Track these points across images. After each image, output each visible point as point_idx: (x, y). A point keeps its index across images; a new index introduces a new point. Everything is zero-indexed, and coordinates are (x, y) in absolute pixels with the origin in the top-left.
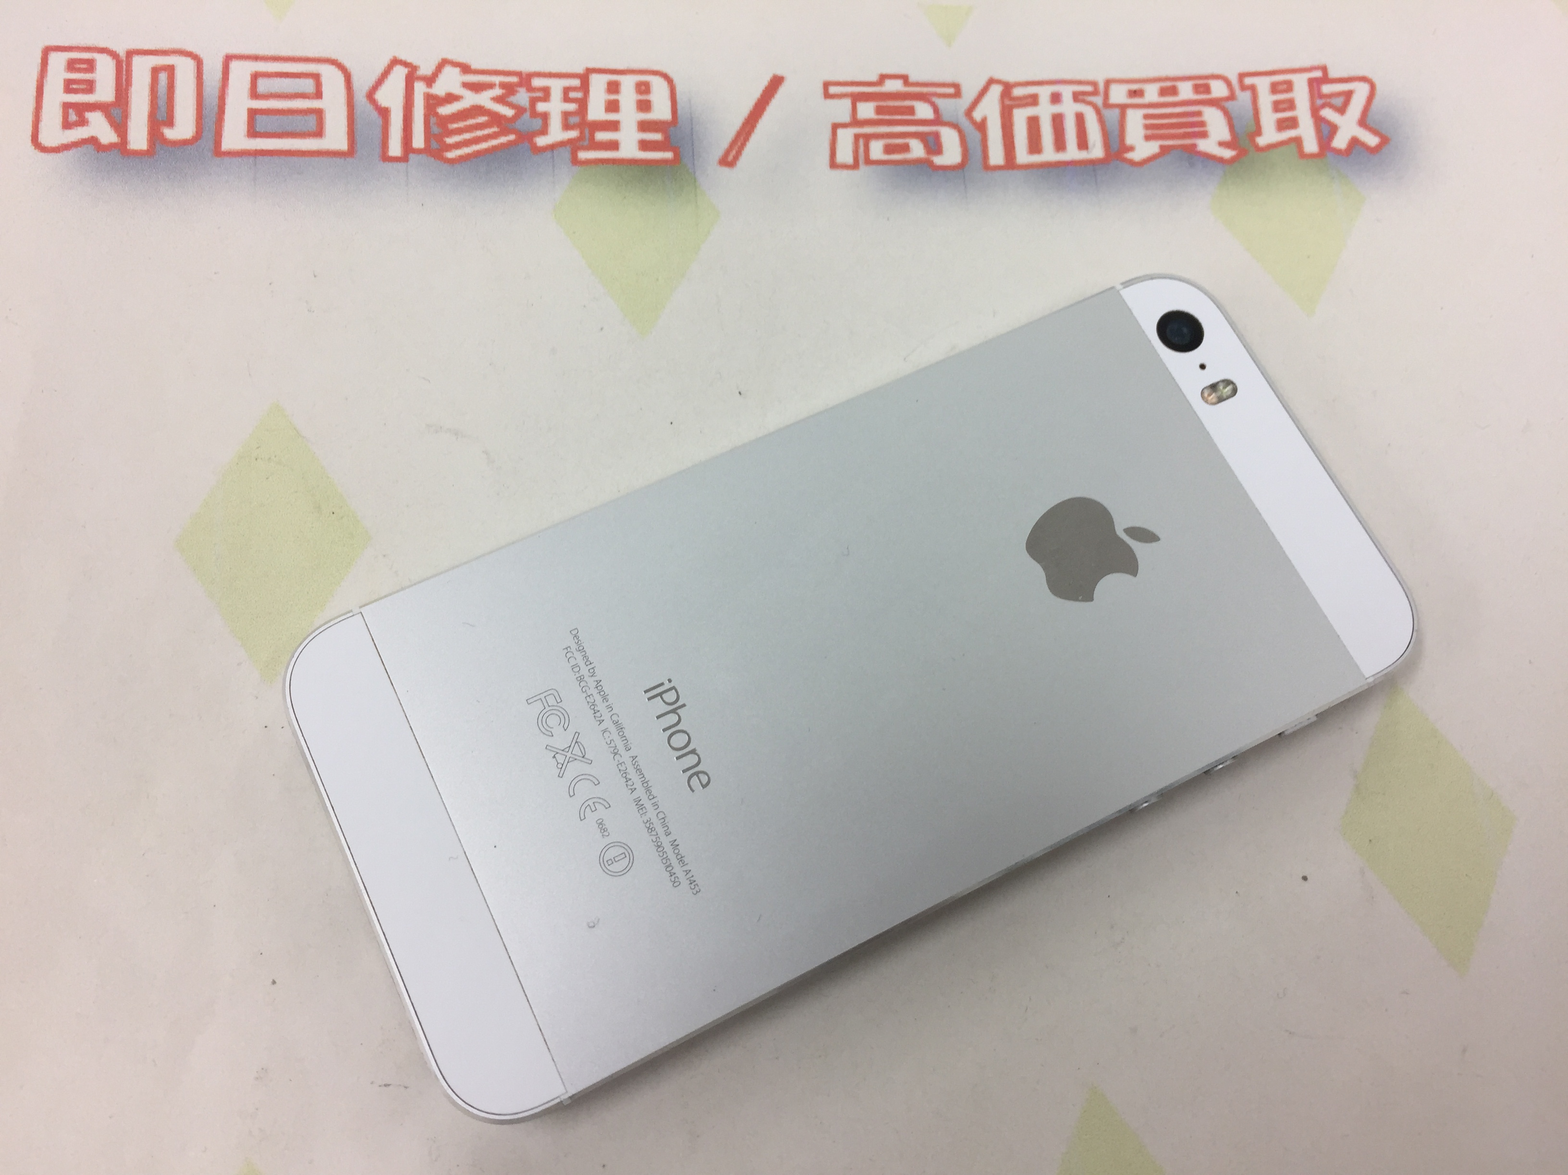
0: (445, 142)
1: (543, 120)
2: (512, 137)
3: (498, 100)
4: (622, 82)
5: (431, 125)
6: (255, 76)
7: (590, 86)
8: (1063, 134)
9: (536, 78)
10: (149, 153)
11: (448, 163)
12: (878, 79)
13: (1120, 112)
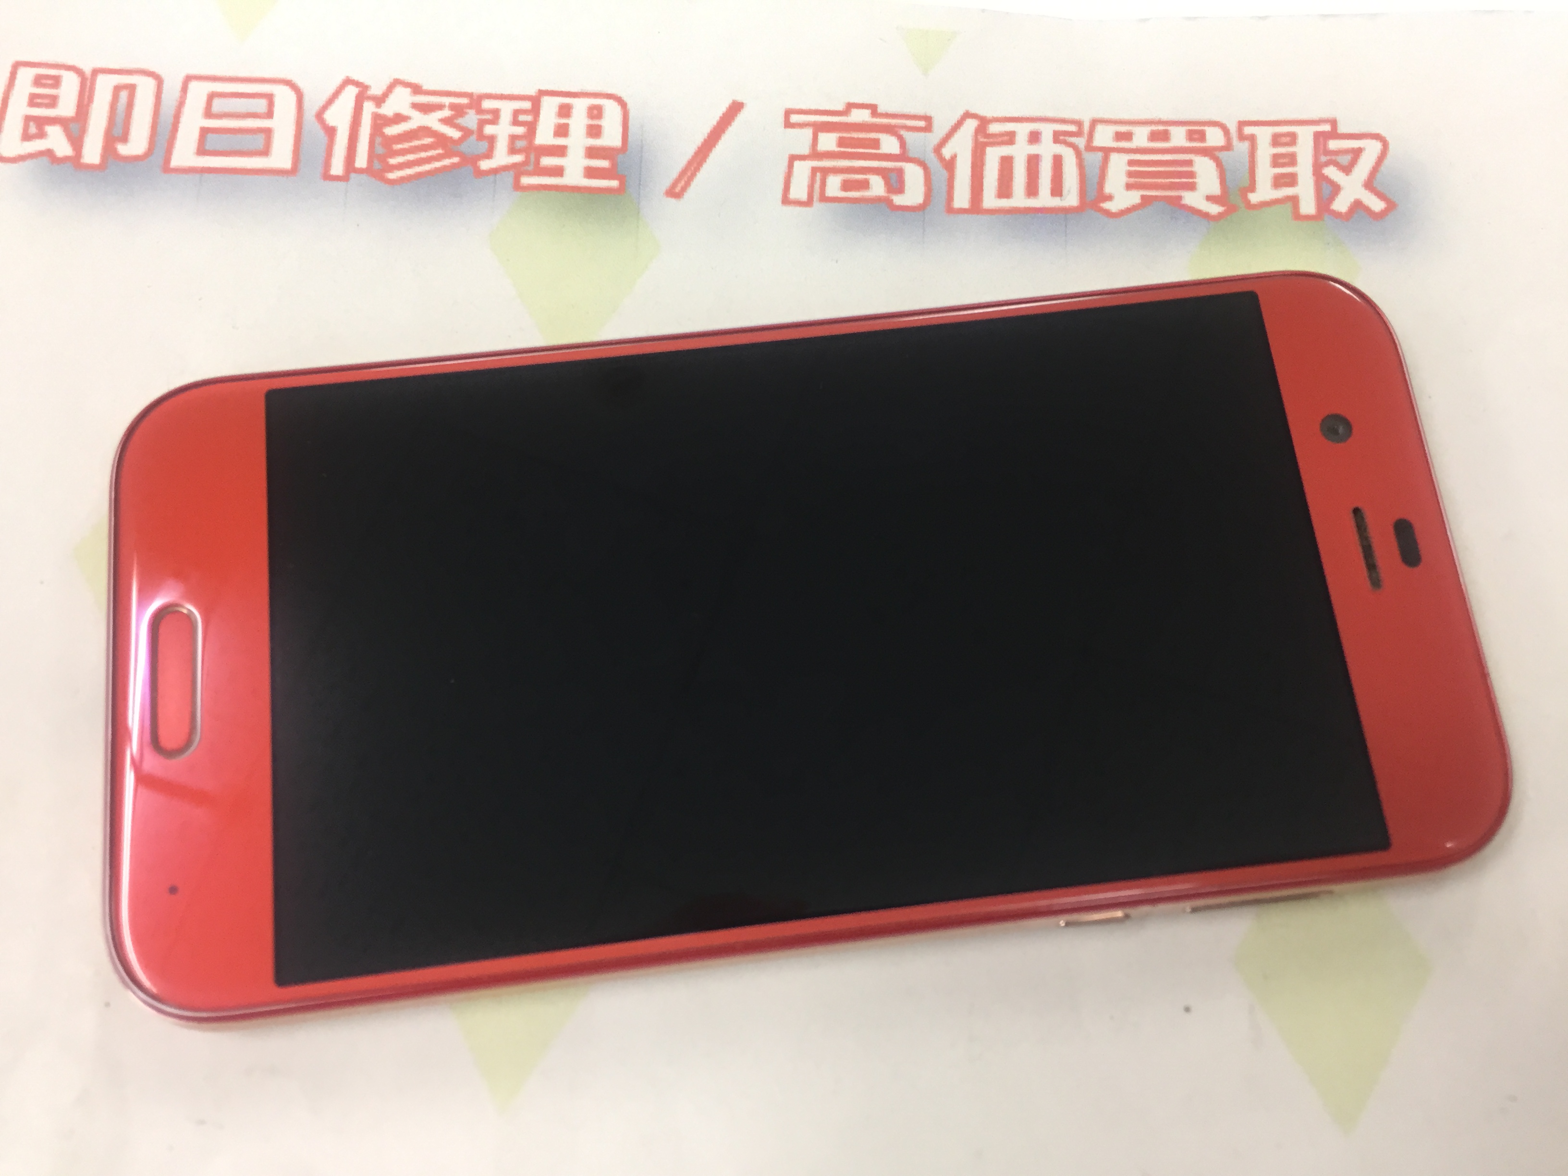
0: (388, 162)
1: (488, 143)
2: (456, 160)
3: (445, 121)
4: (574, 106)
5: (376, 144)
6: (212, 96)
7: (541, 108)
8: (1037, 177)
9: (486, 100)
10: (101, 167)
11: (388, 183)
12: (845, 107)
13: (1102, 157)
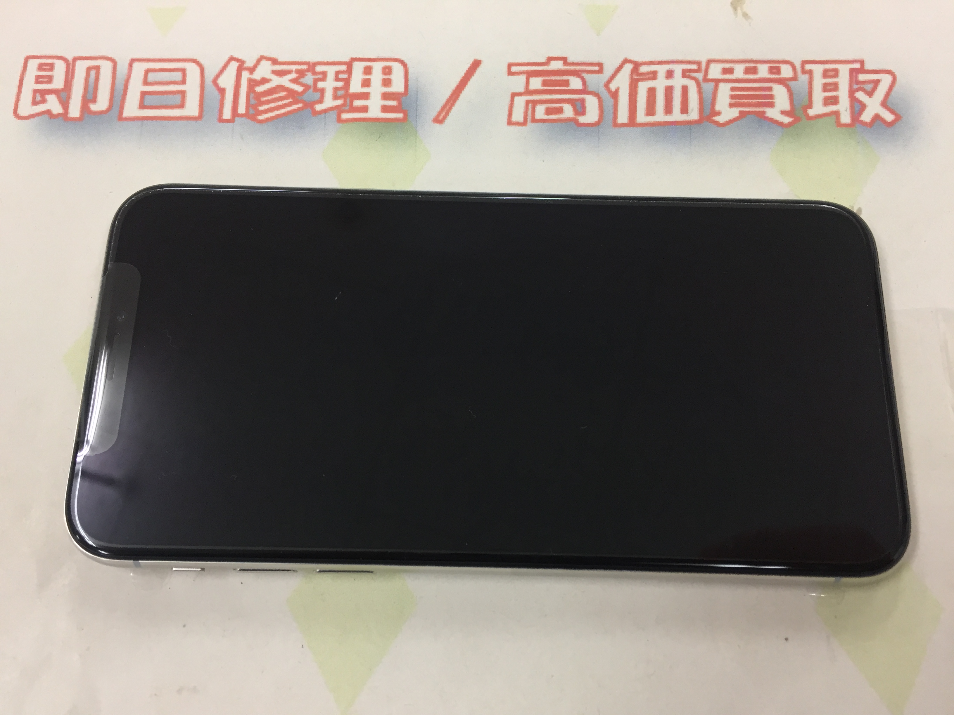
0: (258, 109)
1: (320, 93)
2: (300, 105)
3: (294, 81)
4: (374, 67)
5: (251, 98)
6: (147, 72)
7: (353, 69)
8: (672, 101)
9: (318, 66)
10: (80, 119)
11: (259, 123)
12: (546, 60)
13: (714, 85)
